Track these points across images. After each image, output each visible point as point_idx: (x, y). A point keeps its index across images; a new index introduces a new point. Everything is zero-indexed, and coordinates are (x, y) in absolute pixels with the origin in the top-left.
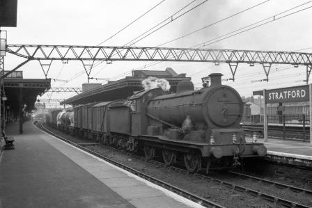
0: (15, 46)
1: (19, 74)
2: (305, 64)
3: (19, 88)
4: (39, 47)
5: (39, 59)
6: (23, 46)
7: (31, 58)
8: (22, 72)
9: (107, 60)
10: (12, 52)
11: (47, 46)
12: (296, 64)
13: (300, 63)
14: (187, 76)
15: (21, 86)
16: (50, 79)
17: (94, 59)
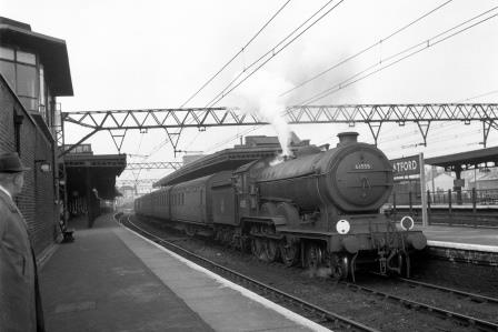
0: (78, 113)
1: (86, 148)
2: (481, 120)
3: (85, 168)
4: (109, 113)
5: (109, 129)
6: (88, 113)
7: (98, 128)
8: (89, 145)
9: (198, 126)
10: (75, 122)
11: (119, 112)
12: (467, 120)
13: (472, 119)
14: (311, 143)
15: (88, 164)
16: (125, 155)
17: (182, 126)
